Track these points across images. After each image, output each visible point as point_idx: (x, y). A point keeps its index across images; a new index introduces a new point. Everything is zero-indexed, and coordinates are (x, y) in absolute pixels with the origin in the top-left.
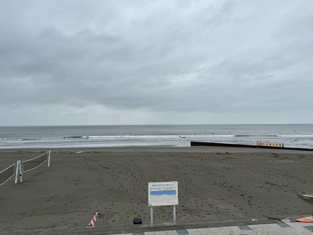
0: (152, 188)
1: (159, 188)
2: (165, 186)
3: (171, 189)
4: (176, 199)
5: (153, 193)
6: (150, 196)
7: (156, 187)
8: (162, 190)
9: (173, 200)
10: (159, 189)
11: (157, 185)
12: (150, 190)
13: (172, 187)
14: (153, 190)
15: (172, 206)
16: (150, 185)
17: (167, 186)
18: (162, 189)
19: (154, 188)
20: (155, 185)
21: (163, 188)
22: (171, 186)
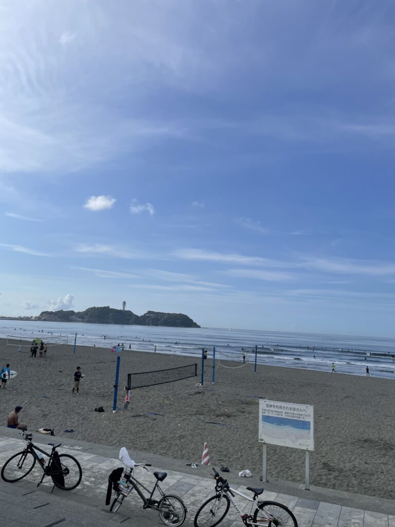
0: (265, 410)
1: (278, 412)
2: (290, 411)
3: (299, 418)
4: (309, 439)
5: (267, 419)
6: (261, 424)
7: (272, 409)
8: (284, 417)
9: (306, 441)
10: (278, 414)
11: (274, 406)
12: (263, 413)
13: (302, 415)
14: (267, 414)
15: (304, 451)
16: (263, 404)
17: (292, 411)
18: (284, 414)
19: (269, 410)
20: (271, 406)
21: (286, 413)
22: (301, 413)
